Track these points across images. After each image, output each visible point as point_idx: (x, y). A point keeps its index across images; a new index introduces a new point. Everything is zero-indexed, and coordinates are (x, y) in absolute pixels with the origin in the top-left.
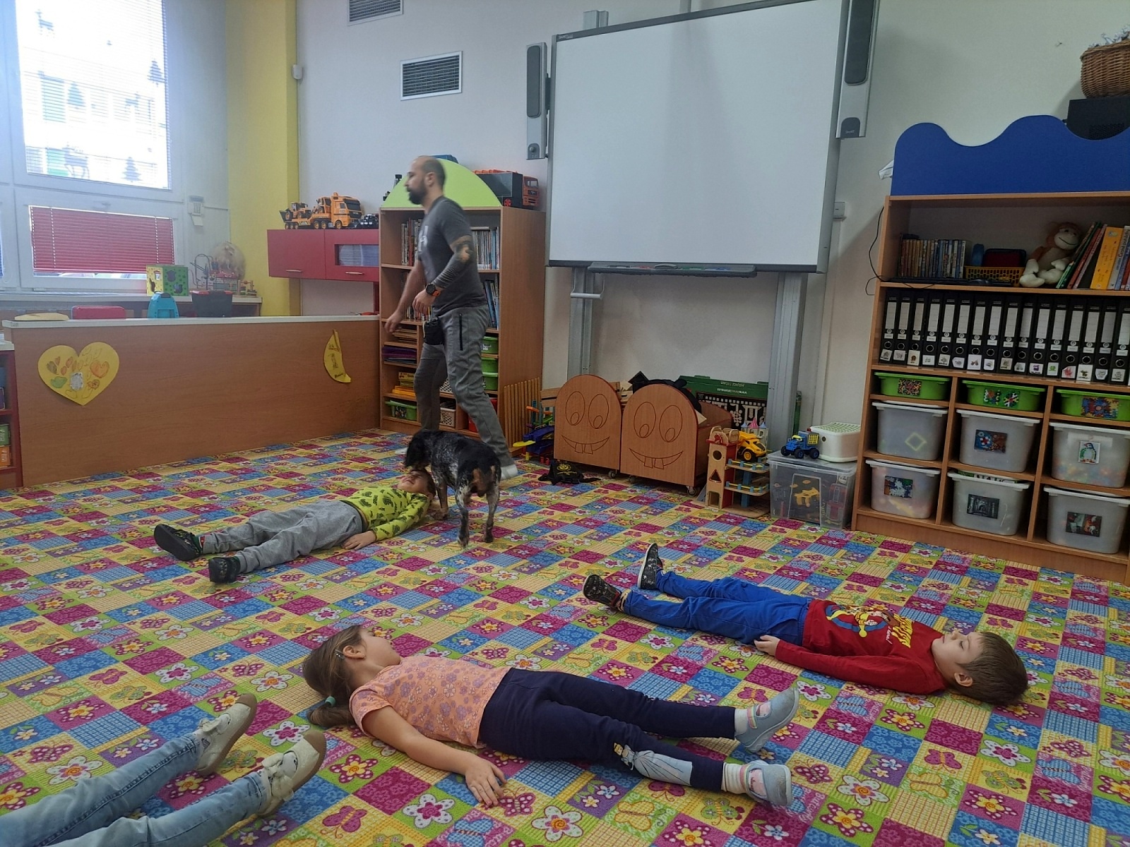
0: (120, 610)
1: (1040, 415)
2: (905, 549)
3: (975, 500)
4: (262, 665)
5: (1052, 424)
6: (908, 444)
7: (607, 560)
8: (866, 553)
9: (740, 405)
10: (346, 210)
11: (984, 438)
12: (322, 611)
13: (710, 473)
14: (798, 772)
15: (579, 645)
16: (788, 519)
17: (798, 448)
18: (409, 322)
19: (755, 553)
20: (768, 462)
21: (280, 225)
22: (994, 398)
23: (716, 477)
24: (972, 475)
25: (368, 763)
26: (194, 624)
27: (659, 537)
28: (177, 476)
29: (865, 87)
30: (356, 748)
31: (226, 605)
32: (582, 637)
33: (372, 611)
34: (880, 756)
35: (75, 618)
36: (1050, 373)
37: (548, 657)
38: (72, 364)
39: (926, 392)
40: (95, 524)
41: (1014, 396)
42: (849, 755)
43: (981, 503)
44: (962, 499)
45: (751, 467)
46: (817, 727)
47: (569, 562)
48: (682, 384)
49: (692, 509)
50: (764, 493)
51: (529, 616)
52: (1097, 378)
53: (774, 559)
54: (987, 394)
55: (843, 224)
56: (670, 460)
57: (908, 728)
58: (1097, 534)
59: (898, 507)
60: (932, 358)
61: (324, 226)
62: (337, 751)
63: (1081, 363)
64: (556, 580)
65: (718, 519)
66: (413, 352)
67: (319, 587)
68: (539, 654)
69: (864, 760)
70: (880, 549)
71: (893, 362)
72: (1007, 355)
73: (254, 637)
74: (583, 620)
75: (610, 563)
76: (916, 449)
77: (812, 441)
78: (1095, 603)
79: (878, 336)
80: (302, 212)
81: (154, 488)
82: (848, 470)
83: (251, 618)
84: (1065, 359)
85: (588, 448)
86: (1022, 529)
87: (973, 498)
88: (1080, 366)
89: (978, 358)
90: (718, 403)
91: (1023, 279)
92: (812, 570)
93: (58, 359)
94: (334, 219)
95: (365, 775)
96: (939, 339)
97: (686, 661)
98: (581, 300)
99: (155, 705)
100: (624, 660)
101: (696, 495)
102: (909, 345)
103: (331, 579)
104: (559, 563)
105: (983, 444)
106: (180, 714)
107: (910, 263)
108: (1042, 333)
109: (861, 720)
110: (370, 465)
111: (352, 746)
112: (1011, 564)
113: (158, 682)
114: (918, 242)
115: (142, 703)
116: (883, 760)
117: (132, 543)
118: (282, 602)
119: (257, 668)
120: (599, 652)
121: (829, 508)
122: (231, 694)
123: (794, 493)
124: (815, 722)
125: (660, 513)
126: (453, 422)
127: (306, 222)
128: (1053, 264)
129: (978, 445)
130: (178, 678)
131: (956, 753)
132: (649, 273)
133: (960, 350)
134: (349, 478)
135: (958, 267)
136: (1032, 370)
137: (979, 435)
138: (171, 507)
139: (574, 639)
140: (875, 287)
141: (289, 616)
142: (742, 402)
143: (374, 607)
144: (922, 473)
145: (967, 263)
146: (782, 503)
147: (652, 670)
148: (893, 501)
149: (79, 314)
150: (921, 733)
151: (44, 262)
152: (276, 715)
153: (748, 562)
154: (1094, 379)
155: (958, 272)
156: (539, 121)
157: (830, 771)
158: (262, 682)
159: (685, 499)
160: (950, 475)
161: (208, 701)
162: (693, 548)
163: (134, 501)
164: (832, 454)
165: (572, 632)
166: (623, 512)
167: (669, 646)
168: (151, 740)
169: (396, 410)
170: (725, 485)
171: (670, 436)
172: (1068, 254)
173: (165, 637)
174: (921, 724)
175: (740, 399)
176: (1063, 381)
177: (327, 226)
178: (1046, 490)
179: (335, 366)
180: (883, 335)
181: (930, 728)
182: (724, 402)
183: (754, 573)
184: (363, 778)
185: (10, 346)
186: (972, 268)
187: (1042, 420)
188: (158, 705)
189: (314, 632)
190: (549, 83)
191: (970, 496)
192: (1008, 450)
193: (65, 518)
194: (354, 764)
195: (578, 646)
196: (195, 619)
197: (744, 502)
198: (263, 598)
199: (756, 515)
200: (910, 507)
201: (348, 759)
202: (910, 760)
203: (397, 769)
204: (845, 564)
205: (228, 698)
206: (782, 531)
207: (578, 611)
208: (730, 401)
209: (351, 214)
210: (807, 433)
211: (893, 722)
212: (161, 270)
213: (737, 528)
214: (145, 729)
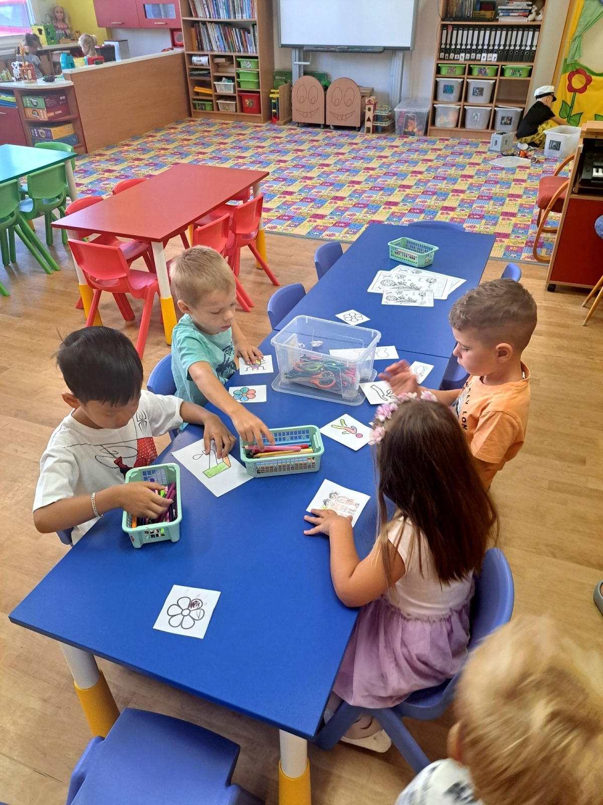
8: (434, 142)
13: (366, 118)
16: (403, 135)
23: (369, 120)
27: (360, 146)
45: (383, 113)
49: (364, 135)
50: (389, 124)
56: (349, 115)
58: (510, 124)
70: (439, 141)
71: (444, 59)
79: (439, 46)
85: (309, 114)
86: (487, 126)
102: (450, 50)
107: (451, 11)
108: (497, 42)
125: (354, 138)
129: (473, 94)
135: (470, 13)
137: (474, 90)
140: (439, 24)
144: (454, 107)
145: (474, 9)
159: (360, 132)
160: (464, 107)
169: (199, 105)
170: (373, 123)
171: (349, 103)
180: (441, 46)
185: (70, 83)
186: (475, 13)
192: (484, 94)
197: (380, 130)
199: (391, 134)
206: (402, 139)
213: (386, 140)
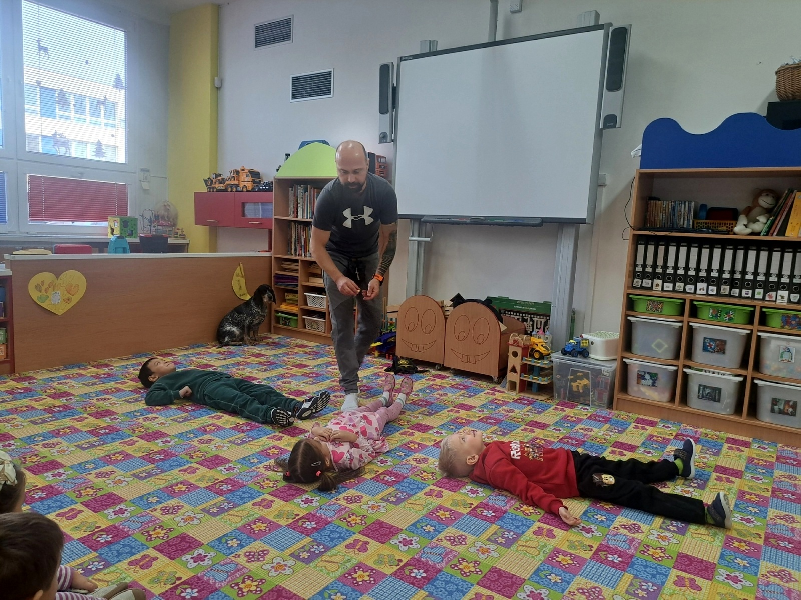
0: (80, 465)
1: (750, 327)
2: (653, 424)
3: (704, 389)
4: (182, 507)
5: (760, 334)
6: (654, 348)
7: (435, 430)
8: (624, 427)
9: (531, 318)
10: (250, 179)
11: (710, 344)
12: (227, 467)
13: (509, 367)
14: (579, 593)
15: (416, 493)
16: (566, 401)
17: (573, 350)
18: (293, 257)
19: (543, 426)
20: (552, 359)
21: (204, 189)
22: (717, 315)
23: (514, 370)
24: (701, 371)
25: (259, 582)
26: (134, 475)
27: (473, 414)
28: (126, 367)
29: (620, 93)
30: (250, 571)
31: (158, 461)
32: (417, 488)
33: (263, 467)
34: (641, 581)
35: (47, 471)
37: (392, 503)
38: (52, 286)
39: (667, 310)
40: (65, 401)
41: (731, 314)
42: (617, 580)
43: (708, 391)
44: (694, 388)
45: (539, 363)
46: (592, 558)
47: (408, 432)
48: (488, 303)
49: (496, 393)
50: (549, 382)
51: (378, 472)
52: (792, 301)
53: (557, 430)
54: (711, 311)
55: (604, 190)
56: (480, 358)
57: (660, 559)
58: (794, 414)
59: (647, 394)
60: (671, 285)
61: (234, 190)
62: (235, 572)
63: (780, 290)
64: (398, 445)
65: (516, 401)
66: (296, 279)
67: (225, 449)
68: (386, 501)
69: (628, 583)
70: (634, 424)
71: (642, 288)
72: (725, 283)
73: (177, 485)
74: (418, 475)
75: (437, 433)
76: (660, 352)
77: (584, 344)
78: (794, 465)
79: (631, 269)
80: (219, 180)
81: (109, 376)
82: (610, 366)
83: (175, 471)
84: (768, 287)
85: (421, 349)
86: (738, 410)
87: (703, 388)
88: (779, 292)
89: (704, 285)
90: (515, 317)
91: (737, 229)
92: (585, 439)
93: (43, 283)
94: (242, 185)
95: (256, 591)
96: (676, 272)
97: (494, 506)
98: (416, 243)
99: (103, 537)
100: (448, 505)
101: (499, 383)
102: (654, 276)
103: (234, 443)
104: (400, 432)
105: (709, 348)
106: (121, 543)
107: (653, 218)
108: (751, 268)
109: (625, 552)
110: (263, 359)
111: (247, 569)
112: (731, 436)
113: (106, 519)
114: (660, 202)
115: (93, 534)
116: (643, 584)
117: (91, 415)
118: (199, 460)
119: (179, 509)
120: (430, 499)
121: (596, 394)
122: (159, 528)
123: (570, 383)
124: (591, 554)
125: (473, 396)
126: (323, 328)
127: (221, 187)
128: (758, 218)
129: (705, 349)
130: (121, 516)
131: (697, 579)
132: (466, 224)
133: (691, 280)
134: (248, 369)
135: (689, 221)
136: (744, 295)
137: (706, 341)
138: (120, 390)
139: (412, 489)
140: (629, 234)
141: (203, 470)
142: (532, 316)
143: (265, 464)
144: (665, 368)
145: (695, 217)
146: (562, 390)
147: (469, 514)
148: (643, 389)
149: (60, 250)
150: (670, 563)
151: (36, 213)
152: (191, 545)
153: (538, 432)
154: (790, 301)
155: (688, 224)
156: (388, 115)
157: (603, 591)
158: (182, 519)
159: (491, 386)
160: (685, 370)
161: (142, 534)
162: (498, 422)
163: (94, 384)
164: (598, 355)
165: (410, 484)
166: (446, 395)
167: (481, 495)
168: (99, 563)
169: (282, 320)
170: (520, 377)
171: (480, 341)
172: (769, 212)
173: (112, 485)
174: (670, 556)
175: (531, 314)
176: (767, 303)
177: (237, 189)
178: (756, 382)
179: (240, 288)
180: (635, 269)
181: (677, 559)
182: (519, 316)
183: (543, 442)
184: (255, 594)
185: (8, 272)
186: (699, 221)
187: (752, 331)
188: (105, 536)
189: (221, 482)
190: (395, 90)
191: (700, 386)
192: (727, 352)
193: (44, 397)
194: (248, 582)
195: (414, 495)
196: (134, 472)
197: (534, 388)
198: (183, 456)
199: (543, 398)
200: (656, 394)
201: (244, 579)
202: (663, 584)
203: (280, 587)
204: (609, 435)
205: (156, 531)
206: (563, 410)
207: (414, 468)
208: (524, 315)
209: (253, 182)
210: (580, 339)
211: (649, 555)
212: (118, 220)
213: (529, 408)
214: (95, 554)
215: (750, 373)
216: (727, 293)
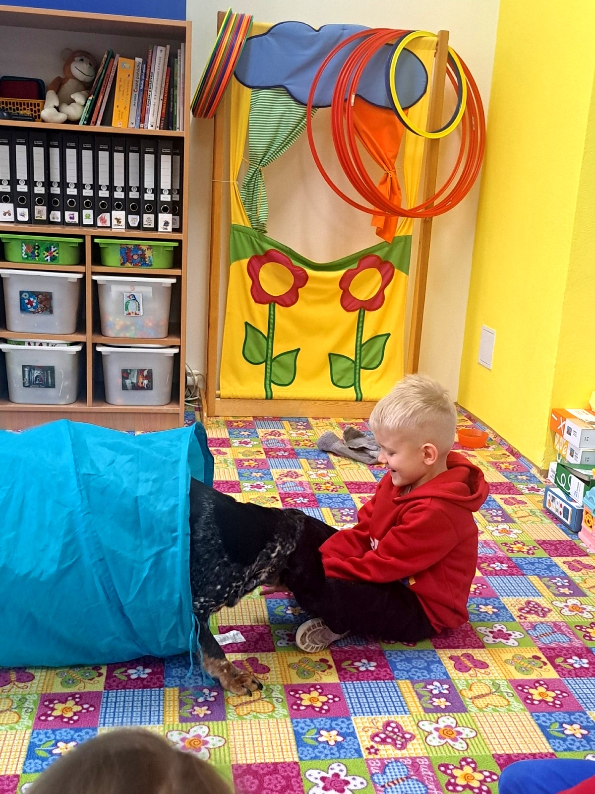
1: (81, 268)
3: (30, 371)
5: (95, 278)
11: (29, 300)
22: (33, 253)
24: (23, 343)
36: (85, 222)
41: (53, 250)
43: (36, 373)
44: (16, 372)
52: (131, 225)
54: (24, 248)
58: (150, 387)
63: (114, 209)
72: (40, 202)
84: (102, 206)
87: (28, 369)
88: (113, 212)
89: (10, 207)
91: (44, 113)
105: (29, 306)
108: (71, 176)
128: (72, 97)
129: (23, 309)
136: (67, 219)
154: (128, 226)
172: (86, 87)
176: (99, 230)
178: (99, 349)
187: (84, 274)
191: (24, 367)
192: (55, 310)
215: (88, 337)
216: (44, 218)
